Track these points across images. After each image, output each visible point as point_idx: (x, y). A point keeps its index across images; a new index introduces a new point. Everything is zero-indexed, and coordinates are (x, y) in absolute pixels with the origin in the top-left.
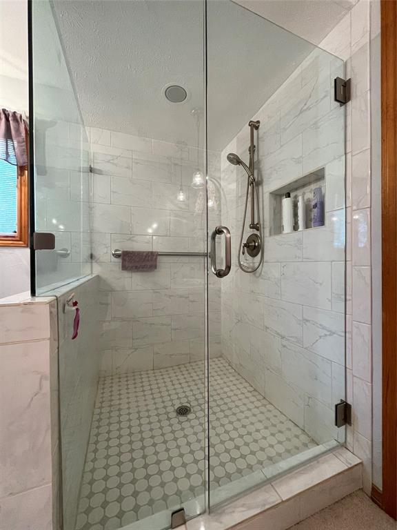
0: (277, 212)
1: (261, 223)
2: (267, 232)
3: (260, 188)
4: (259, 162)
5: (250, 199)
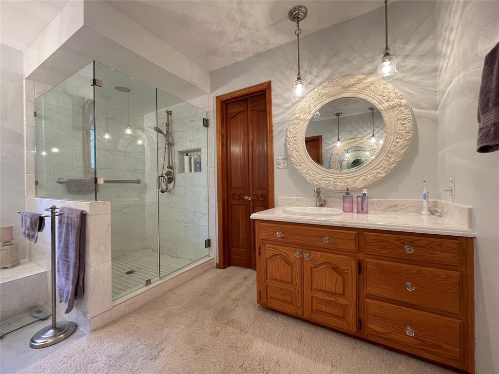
0: (182, 162)
1: (174, 164)
2: (177, 171)
3: (173, 147)
4: (172, 133)
5: (167, 151)
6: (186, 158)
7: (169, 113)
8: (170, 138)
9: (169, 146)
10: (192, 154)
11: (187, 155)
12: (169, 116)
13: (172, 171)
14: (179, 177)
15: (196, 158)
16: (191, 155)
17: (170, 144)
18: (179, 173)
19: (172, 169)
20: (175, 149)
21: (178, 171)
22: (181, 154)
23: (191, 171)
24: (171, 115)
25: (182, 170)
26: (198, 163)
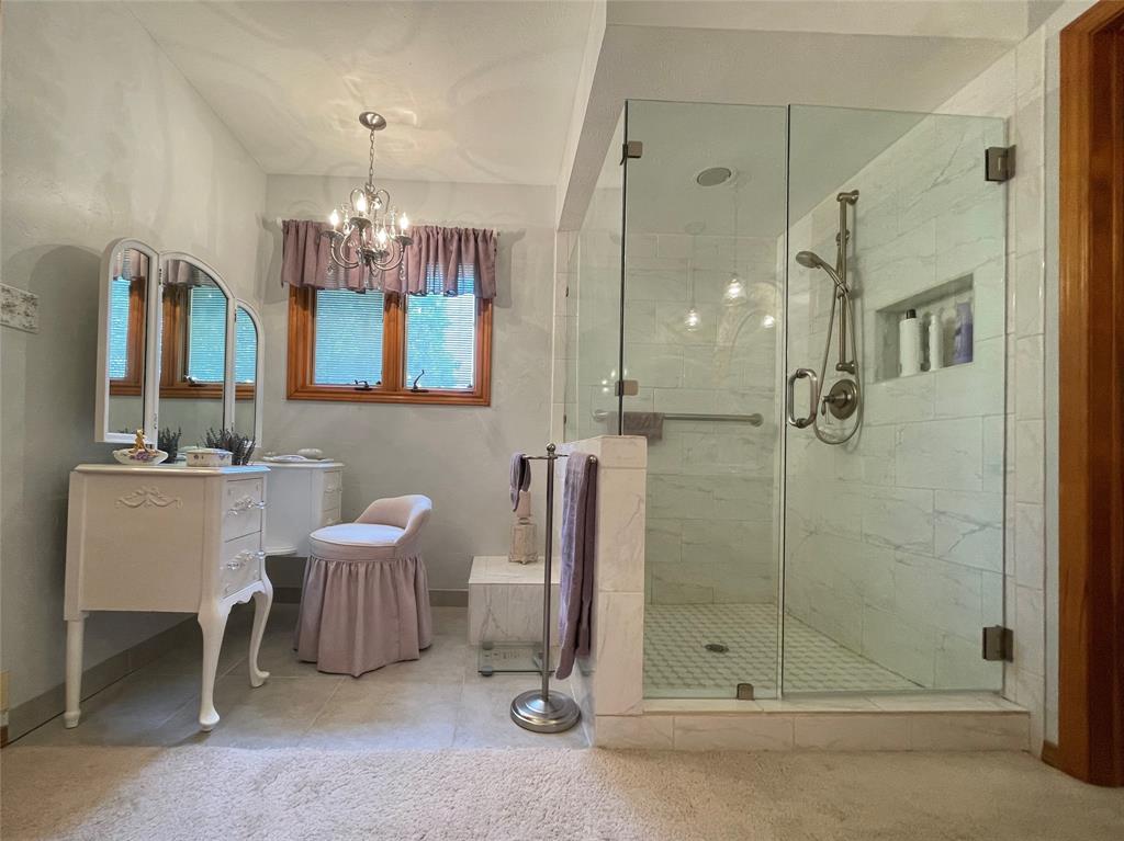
0: (891, 343)
1: (859, 359)
2: (870, 376)
3: (858, 303)
4: (856, 258)
5: (837, 320)
6: (908, 328)
7: (849, 200)
8: (849, 276)
9: (844, 302)
10: (934, 309)
11: (912, 314)
12: (849, 208)
13: (852, 378)
14: (877, 395)
15: (950, 322)
16: (927, 316)
17: (847, 296)
18: (877, 380)
19: (852, 372)
20: (867, 306)
21: (876, 376)
22: (888, 318)
23: (925, 366)
24: (853, 202)
25: (892, 369)
26: (958, 332)
